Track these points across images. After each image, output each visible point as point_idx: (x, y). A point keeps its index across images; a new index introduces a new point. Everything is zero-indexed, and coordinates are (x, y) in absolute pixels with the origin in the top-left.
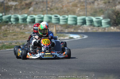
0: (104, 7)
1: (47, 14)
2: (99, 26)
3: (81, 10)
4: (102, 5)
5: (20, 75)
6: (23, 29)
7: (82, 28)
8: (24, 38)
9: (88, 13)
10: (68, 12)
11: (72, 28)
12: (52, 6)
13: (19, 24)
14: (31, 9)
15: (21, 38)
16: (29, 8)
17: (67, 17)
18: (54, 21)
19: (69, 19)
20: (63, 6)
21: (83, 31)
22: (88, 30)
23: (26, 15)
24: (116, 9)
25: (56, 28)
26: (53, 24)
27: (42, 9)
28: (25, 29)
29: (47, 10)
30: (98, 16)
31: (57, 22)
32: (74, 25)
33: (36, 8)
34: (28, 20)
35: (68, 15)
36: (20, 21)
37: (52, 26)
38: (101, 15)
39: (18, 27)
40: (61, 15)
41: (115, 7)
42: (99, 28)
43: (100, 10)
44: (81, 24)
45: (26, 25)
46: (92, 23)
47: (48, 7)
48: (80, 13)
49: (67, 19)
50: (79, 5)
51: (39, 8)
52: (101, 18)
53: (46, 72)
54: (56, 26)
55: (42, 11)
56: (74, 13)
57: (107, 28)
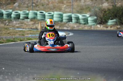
0: (91, 4)
1: (32, 10)
2: (85, 24)
3: (67, 7)
4: (89, 3)
5: (3, 72)
6: (8, 25)
7: (68, 25)
8: (8, 34)
9: (74, 10)
10: (54, 9)
11: (57, 25)
12: (37, 2)
13: (4, 20)
14: (16, 4)
15: (5, 33)
16: (14, 3)
17: (52, 13)
18: (39, 17)
19: (55, 16)
20: (49, 2)
21: (69, 29)
22: (74, 27)
23: (11, 11)
24: (102, 7)
25: (41, 25)
26: (39, 20)
27: (27, 4)
28: (9, 24)
29: (33, 6)
30: (84, 14)
31: (43, 18)
32: (59, 22)
33: (21, 4)
34: (13, 16)
35: (53, 12)
36: (5, 16)
37: (37, 22)
38: (88, 12)
39: (2, 23)
40: (46, 12)
41: (101, 4)
42: (85, 25)
43: (87, 7)
44: (67, 21)
45: (10, 21)
46: (78, 21)
47: (34, 3)
48: (66, 10)
49: (53, 16)
50: (65, 2)
51: (24, 3)
52: (88, 15)
53: (30, 70)
54: (41, 22)
55: (27, 7)
56: (60, 10)
57: (93, 26)
